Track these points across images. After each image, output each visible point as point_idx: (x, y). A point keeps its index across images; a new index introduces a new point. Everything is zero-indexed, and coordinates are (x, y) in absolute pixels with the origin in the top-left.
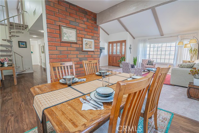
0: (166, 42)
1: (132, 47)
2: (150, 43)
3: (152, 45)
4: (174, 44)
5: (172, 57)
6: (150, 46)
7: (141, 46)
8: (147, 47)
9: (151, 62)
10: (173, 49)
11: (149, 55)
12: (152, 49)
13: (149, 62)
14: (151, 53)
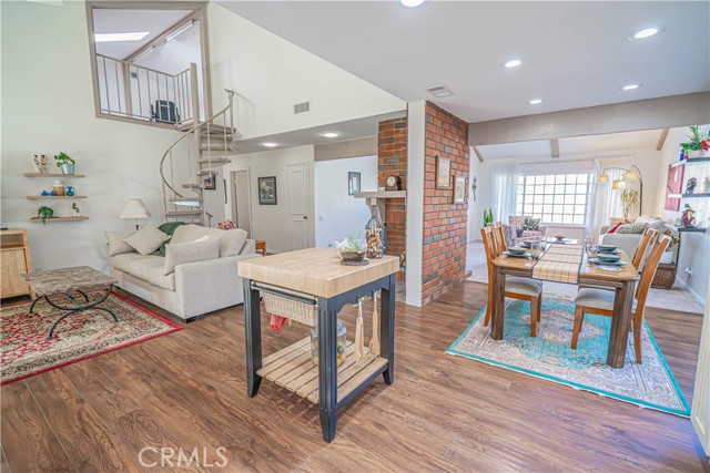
0: (566, 172)
1: (477, 184)
2: (527, 173)
3: (530, 179)
4: (583, 178)
5: (580, 209)
6: (525, 180)
7: (501, 181)
8: (517, 185)
9: (532, 221)
10: (582, 189)
11: (523, 204)
12: (529, 190)
13: (526, 222)
14: (529, 199)
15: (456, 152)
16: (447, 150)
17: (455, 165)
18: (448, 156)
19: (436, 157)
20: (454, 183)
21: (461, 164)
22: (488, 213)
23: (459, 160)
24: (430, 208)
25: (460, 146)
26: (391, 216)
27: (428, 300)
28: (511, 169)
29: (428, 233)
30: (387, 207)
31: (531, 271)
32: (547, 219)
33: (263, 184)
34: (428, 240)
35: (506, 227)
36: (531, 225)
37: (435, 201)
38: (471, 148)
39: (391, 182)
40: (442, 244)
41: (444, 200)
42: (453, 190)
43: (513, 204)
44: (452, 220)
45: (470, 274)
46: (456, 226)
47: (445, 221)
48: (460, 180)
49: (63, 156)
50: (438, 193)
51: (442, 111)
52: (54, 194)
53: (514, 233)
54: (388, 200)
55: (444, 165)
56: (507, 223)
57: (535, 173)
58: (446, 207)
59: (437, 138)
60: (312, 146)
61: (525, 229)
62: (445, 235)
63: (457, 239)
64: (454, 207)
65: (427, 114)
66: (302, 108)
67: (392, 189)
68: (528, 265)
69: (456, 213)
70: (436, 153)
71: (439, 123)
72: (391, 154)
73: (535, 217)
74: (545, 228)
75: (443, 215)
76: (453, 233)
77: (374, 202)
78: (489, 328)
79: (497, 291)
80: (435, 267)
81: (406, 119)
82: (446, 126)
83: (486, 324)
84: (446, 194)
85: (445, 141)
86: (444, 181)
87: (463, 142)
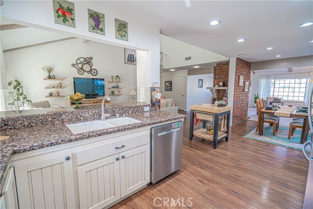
0: (295, 78)
2: (275, 78)
3: (277, 81)
4: (304, 81)
5: (302, 94)
6: (275, 81)
7: (263, 82)
8: (271, 83)
9: (278, 99)
10: (303, 85)
11: (274, 92)
12: (277, 86)
13: (275, 99)
14: (276, 90)
15: (246, 73)
16: (243, 73)
17: (245, 78)
18: (243, 75)
19: (239, 76)
20: (245, 84)
21: (247, 77)
22: (256, 95)
23: (247, 76)
24: (236, 93)
25: (247, 71)
26: (220, 95)
27: (234, 124)
28: (268, 77)
29: (235, 101)
30: (219, 92)
31: (274, 113)
32: (285, 98)
33: (167, 84)
34: (235, 104)
35: (265, 101)
36: (277, 100)
37: (238, 90)
38: (251, 71)
39: (221, 84)
40: (239, 105)
41: (241, 90)
42: (244, 87)
43: (269, 92)
44: (243, 98)
45: (249, 118)
46: (245, 100)
47: (241, 98)
48: (247, 83)
49: (117, 76)
50: (239, 88)
51: (242, 60)
52: (115, 87)
53: (269, 103)
54: (219, 90)
55: (242, 78)
56: (266, 99)
57: (280, 78)
58: (241, 93)
59: (239, 69)
60: (187, 70)
61: (274, 102)
62: (241, 103)
63: (245, 104)
64: (244, 93)
65: (237, 62)
66: (188, 58)
67: (221, 86)
68: (273, 111)
69: (245, 95)
70: (239, 74)
71: (240, 64)
72: (220, 74)
73: (279, 97)
74: (284, 102)
75: (240, 95)
76: (243, 102)
77: (214, 91)
78: (258, 133)
79: (261, 120)
80: (237, 113)
81: (229, 62)
82: (243, 65)
83: (257, 131)
84: (241, 88)
85: (242, 70)
86: (241, 84)
87: (248, 69)
